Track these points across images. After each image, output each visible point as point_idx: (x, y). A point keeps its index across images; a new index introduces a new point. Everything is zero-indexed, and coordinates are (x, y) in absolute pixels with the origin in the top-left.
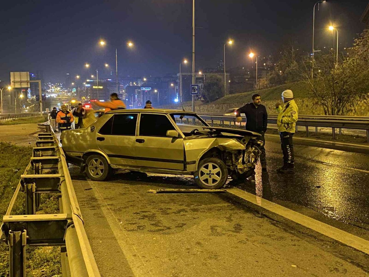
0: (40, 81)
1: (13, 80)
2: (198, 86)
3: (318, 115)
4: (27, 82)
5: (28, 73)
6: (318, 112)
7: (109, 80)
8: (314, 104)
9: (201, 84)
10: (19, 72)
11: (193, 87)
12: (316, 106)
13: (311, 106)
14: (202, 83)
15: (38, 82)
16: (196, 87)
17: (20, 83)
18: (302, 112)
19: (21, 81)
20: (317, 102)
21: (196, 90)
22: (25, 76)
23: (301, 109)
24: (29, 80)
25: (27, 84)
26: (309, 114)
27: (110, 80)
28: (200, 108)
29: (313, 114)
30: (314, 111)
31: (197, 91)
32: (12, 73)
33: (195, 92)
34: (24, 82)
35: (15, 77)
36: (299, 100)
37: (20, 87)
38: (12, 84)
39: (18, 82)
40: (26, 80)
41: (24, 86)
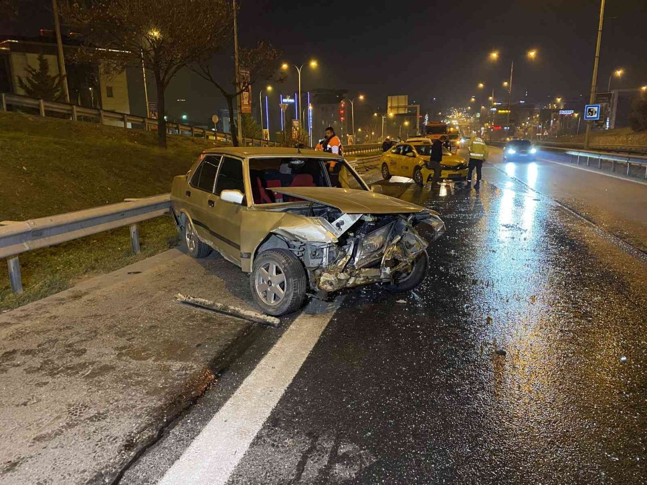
0: (419, 105)
2: (598, 107)
4: (405, 107)
5: (407, 96)
7: (521, 102)
9: (606, 104)
10: (396, 97)
11: (589, 109)
14: (607, 102)
15: (416, 107)
16: (596, 108)
19: (398, 106)
21: (594, 112)
22: (403, 100)
24: (407, 105)
25: (405, 110)
27: (523, 102)
28: (627, 139)
31: (596, 114)
32: (389, 98)
33: (592, 115)
34: (401, 107)
35: (393, 102)
37: (397, 113)
38: (389, 110)
39: (395, 107)
40: (403, 105)
41: (402, 112)
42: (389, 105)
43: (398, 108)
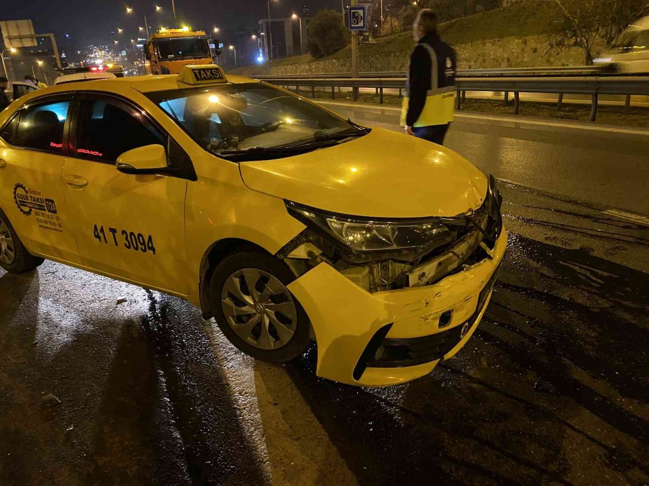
0: (52, 34)
1: (7, 35)
2: (363, 9)
3: (563, 65)
4: (31, 37)
5: (30, 21)
6: (563, 61)
8: (552, 46)
10: (13, 22)
11: (354, 13)
12: (559, 50)
13: (545, 51)
15: (49, 37)
16: (361, 12)
17: (19, 40)
18: (522, 61)
19: (20, 36)
20: (560, 41)
21: (359, 19)
22: (24, 27)
23: (520, 56)
24: (33, 33)
25: (32, 41)
26: (540, 66)
29: (551, 66)
30: (552, 59)
31: (362, 21)
32: (2, 23)
34: (25, 37)
35: (10, 29)
36: (516, 40)
37: (20, 46)
38: (6, 42)
39: (15, 38)
40: (28, 33)
41: (28, 43)
42: (5, 34)
43: (21, 38)
